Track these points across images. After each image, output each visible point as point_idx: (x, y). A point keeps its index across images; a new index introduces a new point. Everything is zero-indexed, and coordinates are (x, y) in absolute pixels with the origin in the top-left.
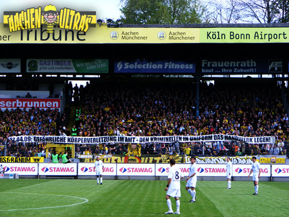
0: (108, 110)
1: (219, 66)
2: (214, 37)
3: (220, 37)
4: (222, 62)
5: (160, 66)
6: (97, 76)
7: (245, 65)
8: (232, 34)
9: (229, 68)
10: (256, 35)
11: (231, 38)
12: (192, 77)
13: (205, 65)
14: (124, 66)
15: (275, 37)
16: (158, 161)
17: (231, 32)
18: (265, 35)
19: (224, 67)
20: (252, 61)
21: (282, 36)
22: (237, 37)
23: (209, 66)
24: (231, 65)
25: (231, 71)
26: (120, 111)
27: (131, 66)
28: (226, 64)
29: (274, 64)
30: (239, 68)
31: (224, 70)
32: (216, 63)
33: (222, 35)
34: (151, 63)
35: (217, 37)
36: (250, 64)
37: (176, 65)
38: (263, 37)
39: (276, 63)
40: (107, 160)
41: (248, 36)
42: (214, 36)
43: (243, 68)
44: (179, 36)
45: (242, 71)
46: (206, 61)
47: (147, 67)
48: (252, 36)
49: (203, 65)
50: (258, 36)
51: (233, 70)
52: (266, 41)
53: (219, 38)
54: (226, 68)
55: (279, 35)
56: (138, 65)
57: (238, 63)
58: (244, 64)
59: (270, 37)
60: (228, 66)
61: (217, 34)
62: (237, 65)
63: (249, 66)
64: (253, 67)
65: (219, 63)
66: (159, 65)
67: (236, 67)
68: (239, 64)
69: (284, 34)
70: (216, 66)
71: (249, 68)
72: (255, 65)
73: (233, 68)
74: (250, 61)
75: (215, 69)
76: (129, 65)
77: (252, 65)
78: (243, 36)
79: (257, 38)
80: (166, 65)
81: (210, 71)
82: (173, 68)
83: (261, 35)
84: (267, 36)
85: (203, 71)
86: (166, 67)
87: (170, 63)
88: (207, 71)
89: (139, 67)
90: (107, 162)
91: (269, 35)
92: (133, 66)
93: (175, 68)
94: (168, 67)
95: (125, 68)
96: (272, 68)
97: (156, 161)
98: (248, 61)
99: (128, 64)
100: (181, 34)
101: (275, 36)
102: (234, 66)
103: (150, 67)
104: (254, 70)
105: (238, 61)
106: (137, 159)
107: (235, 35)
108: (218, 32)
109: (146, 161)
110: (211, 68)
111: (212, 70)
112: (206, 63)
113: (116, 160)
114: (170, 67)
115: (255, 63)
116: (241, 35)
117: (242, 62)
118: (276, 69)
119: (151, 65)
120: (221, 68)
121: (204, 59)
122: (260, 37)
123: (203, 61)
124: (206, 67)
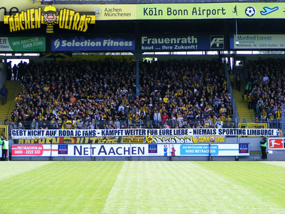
0: (47, 89)
1: (160, 43)
2: (151, 14)
3: (157, 13)
4: (162, 39)
5: (99, 44)
6: (36, 55)
7: (186, 42)
8: (169, 10)
9: (170, 45)
10: (195, 11)
11: (168, 15)
12: (132, 54)
13: (145, 41)
14: (61, 44)
15: (214, 13)
16: (94, 142)
17: (168, 8)
18: (203, 10)
19: (164, 44)
20: (193, 37)
21: (220, 12)
22: (175, 13)
23: (149, 43)
24: (172, 42)
25: (171, 48)
26: (59, 90)
27: (69, 44)
28: (167, 41)
29: (216, 40)
30: (180, 44)
31: (164, 47)
32: (156, 40)
33: (159, 11)
34: (89, 40)
35: (154, 13)
36: (191, 41)
37: (115, 43)
38: (201, 13)
39: (218, 39)
40: (42, 141)
41: (186, 11)
42: (151, 12)
43: (184, 45)
44: (115, 12)
45: (183, 47)
46: (146, 37)
47: (85, 45)
48: (190, 12)
49: (143, 43)
50: (196, 12)
51: (174, 47)
52: (204, 17)
53: (156, 15)
54: (167, 45)
55: (218, 10)
56: (76, 43)
57: (178, 39)
58: (184, 41)
59: (209, 13)
60: (168, 43)
61: (154, 10)
62: (178, 42)
63: (189, 42)
64: (194, 44)
65: (159, 39)
66: (97, 43)
67: (177, 44)
68: (180, 41)
69: (223, 10)
70: (156, 43)
71: (190, 45)
72: (196, 42)
73: (173, 45)
74: (191, 37)
75: (155, 45)
76: (66, 43)
77: (193, 42)
78: (180, 11)
79: (195, 14)
80: (105, 42)
81: (150, 48)
82: (111, 45)
83: (199, 10)
84: (205, 12)
85: (143, 48)
86: (104, 45)
87: (109, 40)
88: (147, 48)
89: (77, 44)
90: (42, 143)
91: (207, 10)
92: (71, 43)
93: (115, 45)
94: (106, 45)
95: (62, 45)
96: (213, 44)
97: (92, 141)
98: (189, 37)
99: (66, 41)
100: (116, 10)
101: (214, 11)
102: (175, 42)
103: (89, 45)
104: (195, 47)
105: (179, 38)
106: (72, 139)
107: (172, 11)
108: (155, 8)
109: (82, 142)
110: (151, 45)
111: (152, 47)
112: (146, 40)
113: (51, 141)
114: (108, 45)
115: (196, 39)
116: (179, 11)
117: (183, 39)
118: (218, 45)
119: (89, 43)
120: (162, 45)
121: (143, 36)
122: (198, 13)
123: (143, 38)
124: (146, 44)
